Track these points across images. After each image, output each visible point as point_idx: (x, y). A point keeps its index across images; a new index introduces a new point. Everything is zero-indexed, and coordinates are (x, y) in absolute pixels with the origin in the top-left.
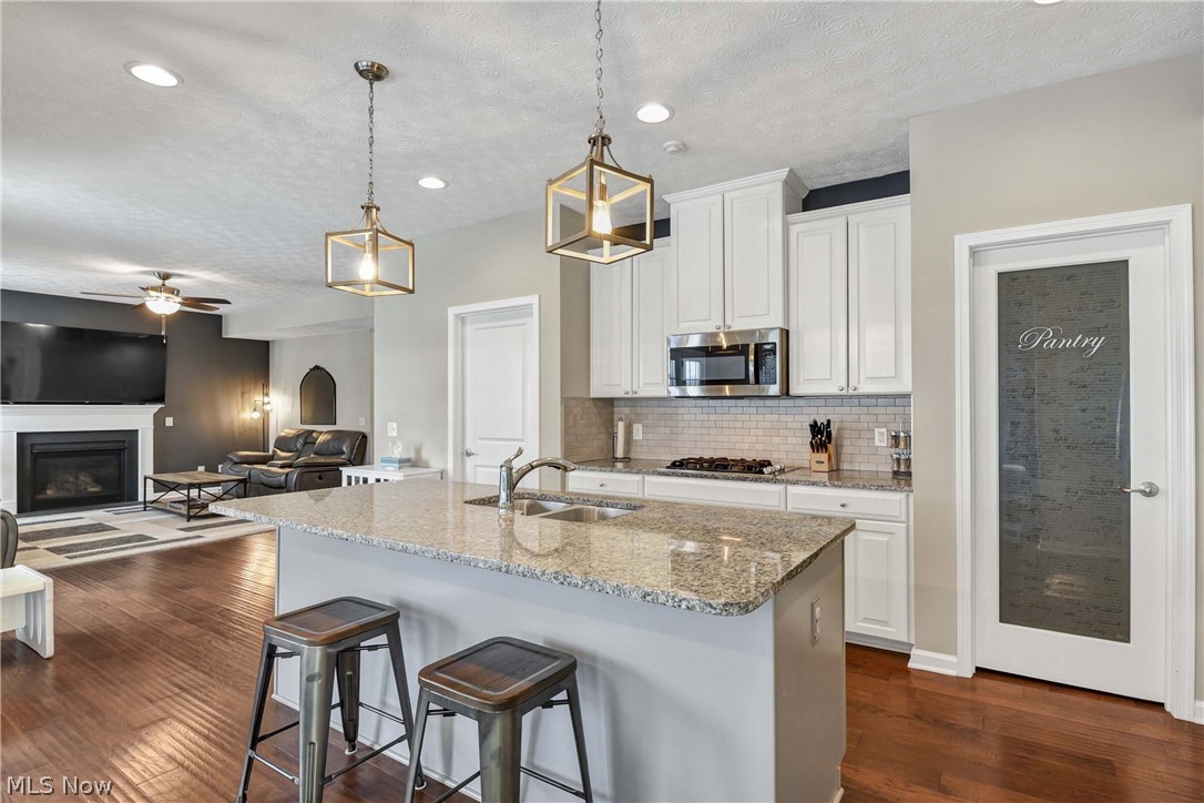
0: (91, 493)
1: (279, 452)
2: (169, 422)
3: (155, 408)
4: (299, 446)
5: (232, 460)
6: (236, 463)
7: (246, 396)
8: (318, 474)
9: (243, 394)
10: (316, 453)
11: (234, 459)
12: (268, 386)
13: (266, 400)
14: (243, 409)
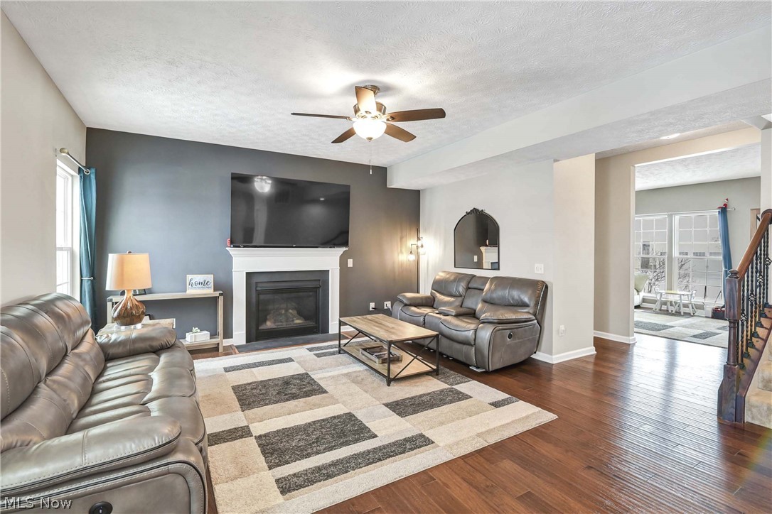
0: (296, 324)
1: (438, 295)
2: (350, 263)
3: (341, 250)
4: (461, 290)
5: (401, 302)
6: (406, 305)
7: (404, 239)
8: (508, 332)
9: (401, 238)
10: (485, 301)
11: (405, 301)
12: (418, 231)
13: (419, 243)
14: (401, 252)
